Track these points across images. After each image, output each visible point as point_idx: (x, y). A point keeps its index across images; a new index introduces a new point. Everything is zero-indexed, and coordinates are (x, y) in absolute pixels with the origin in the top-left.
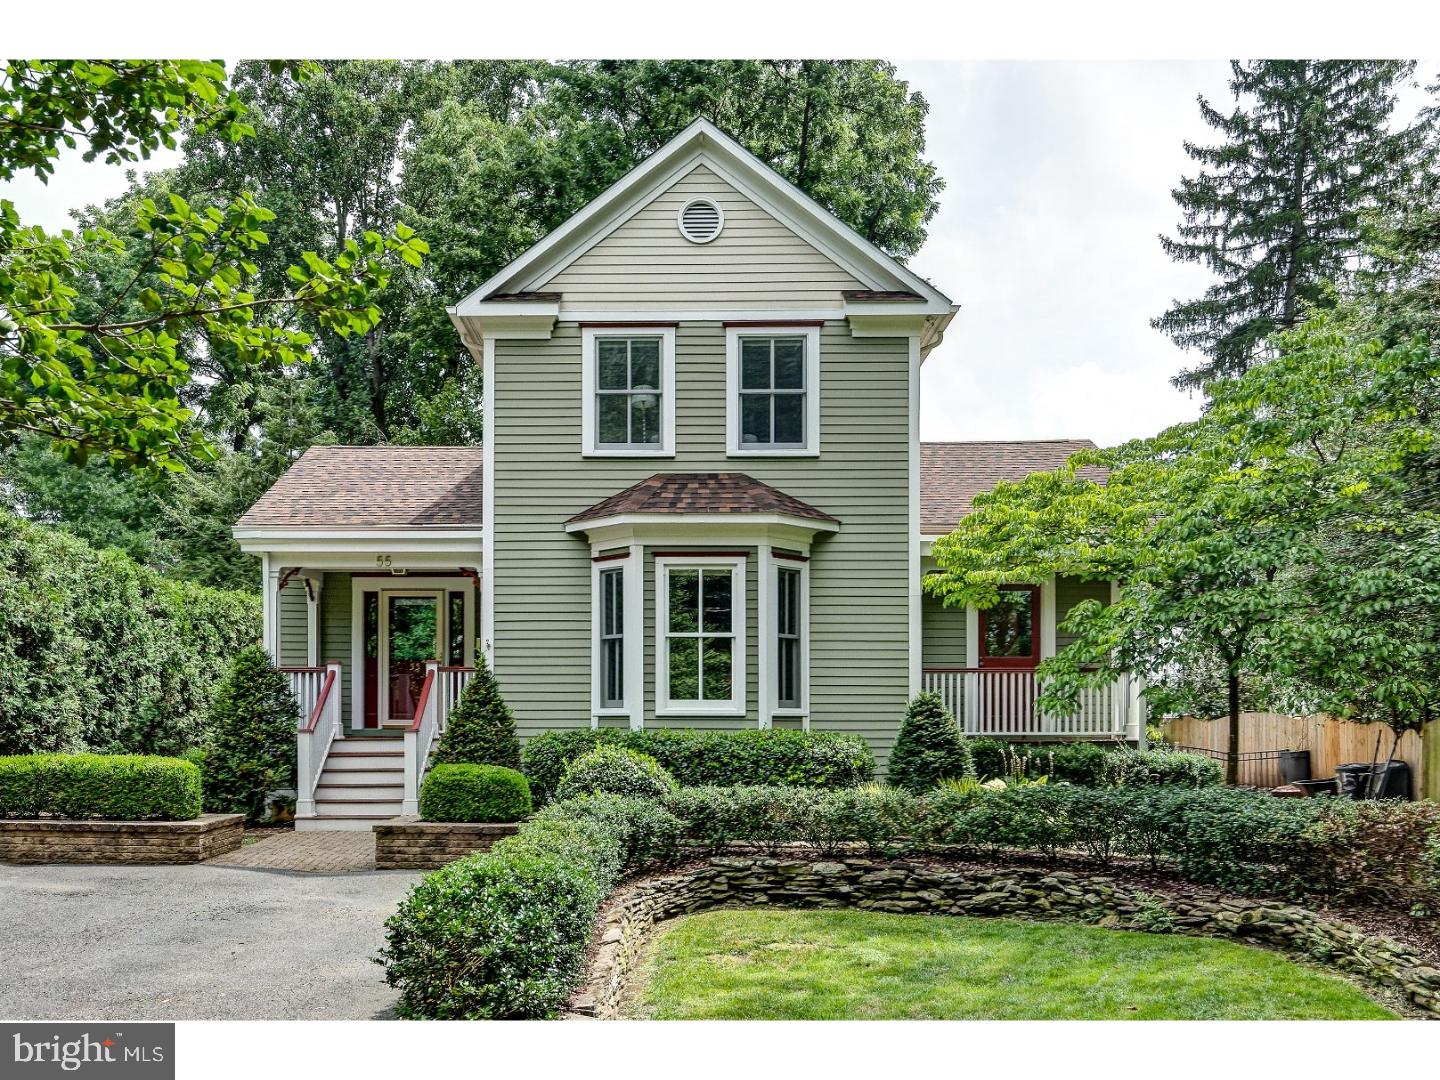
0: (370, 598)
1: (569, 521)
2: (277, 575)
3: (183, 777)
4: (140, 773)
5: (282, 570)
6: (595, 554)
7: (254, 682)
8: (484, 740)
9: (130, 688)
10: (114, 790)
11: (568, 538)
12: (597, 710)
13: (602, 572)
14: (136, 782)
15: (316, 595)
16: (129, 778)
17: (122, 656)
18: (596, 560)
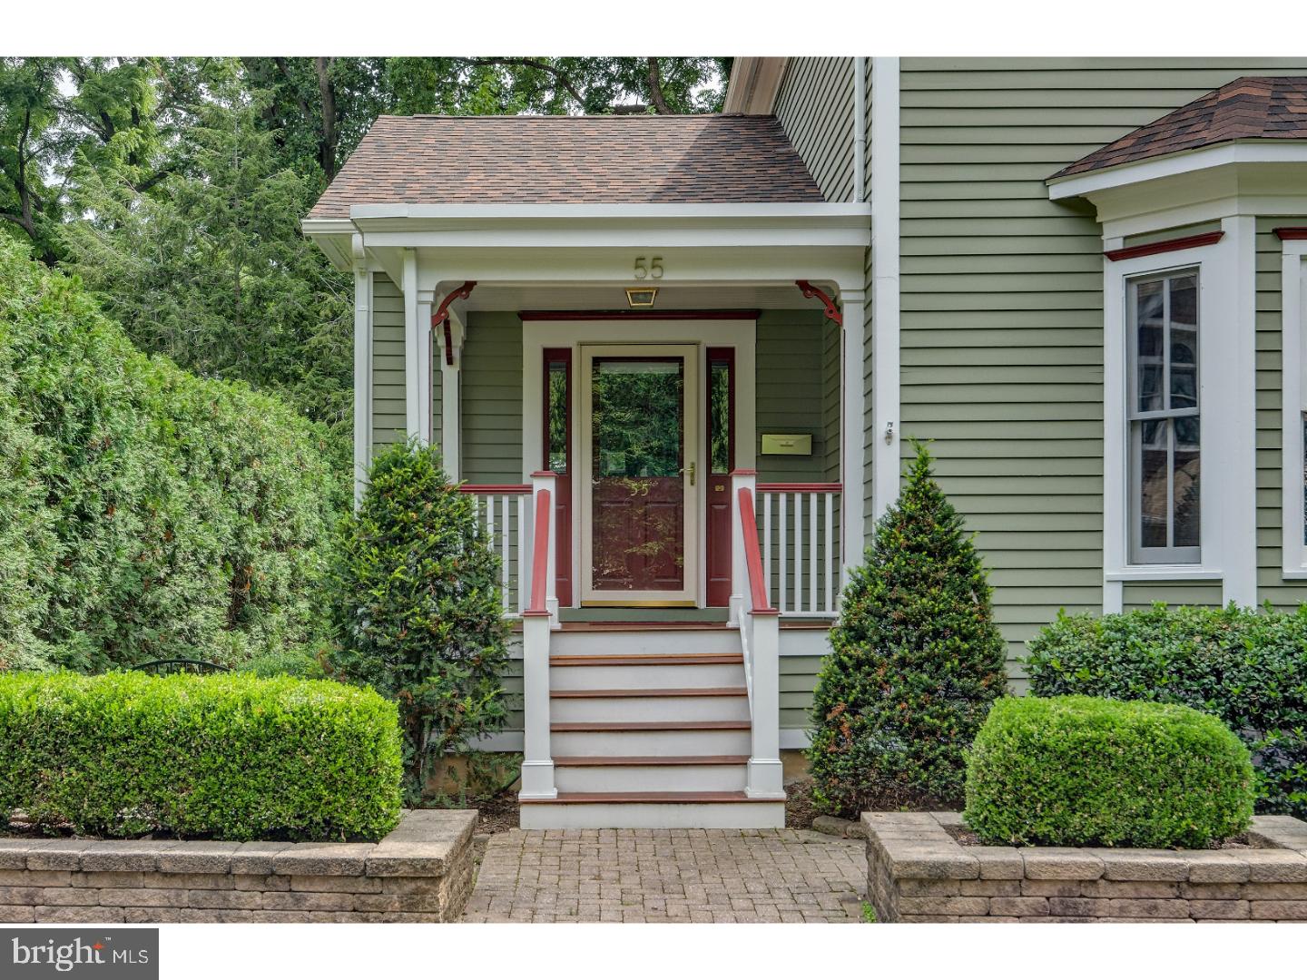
0: (556, 359)
1: (1060, 175)
2: (430, 298)
3: (370, 731)
4: (268, 720)
5: (440, 287)
6: (1112, 241)
7: (418, 510)
8: (958, 632)
9: (101, 532)
10: (205, 760)
11: (1054, 211)
12: (1116, 565)
13: (1129, 281)
14: (257, 743)
15: (456, 353)
16: (240, 734)
17: (90, 472)
18: (1115, 256)
